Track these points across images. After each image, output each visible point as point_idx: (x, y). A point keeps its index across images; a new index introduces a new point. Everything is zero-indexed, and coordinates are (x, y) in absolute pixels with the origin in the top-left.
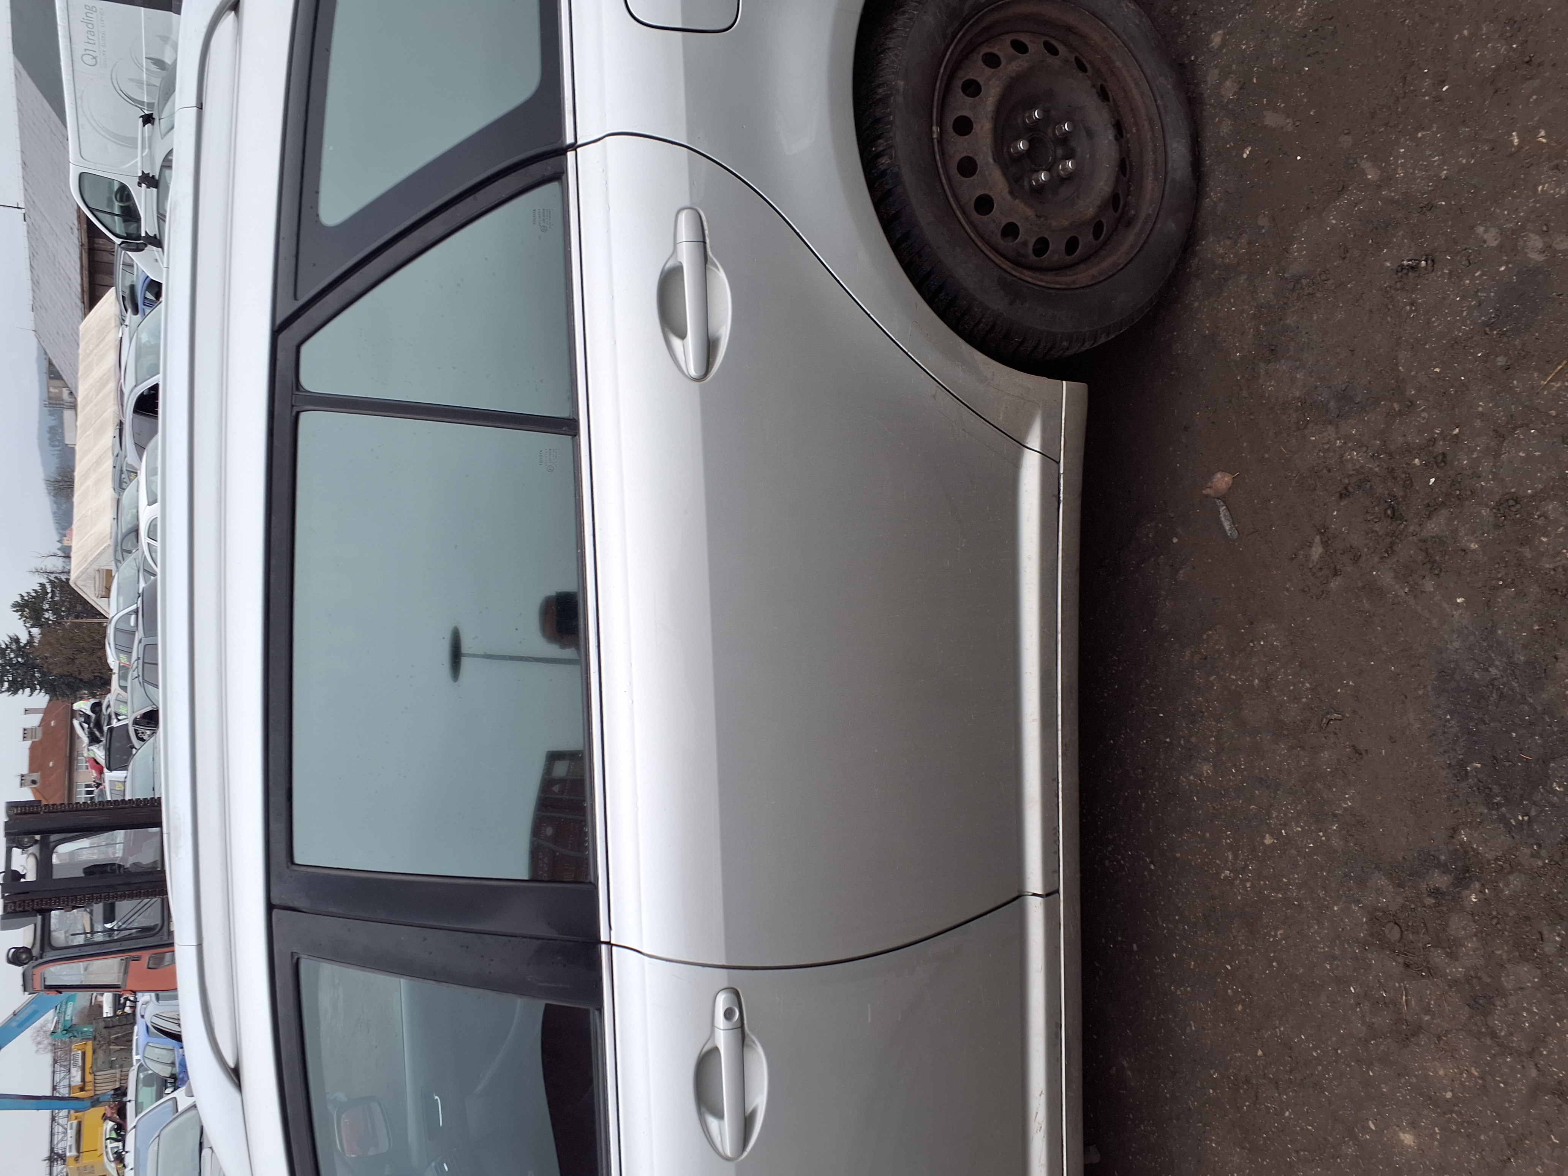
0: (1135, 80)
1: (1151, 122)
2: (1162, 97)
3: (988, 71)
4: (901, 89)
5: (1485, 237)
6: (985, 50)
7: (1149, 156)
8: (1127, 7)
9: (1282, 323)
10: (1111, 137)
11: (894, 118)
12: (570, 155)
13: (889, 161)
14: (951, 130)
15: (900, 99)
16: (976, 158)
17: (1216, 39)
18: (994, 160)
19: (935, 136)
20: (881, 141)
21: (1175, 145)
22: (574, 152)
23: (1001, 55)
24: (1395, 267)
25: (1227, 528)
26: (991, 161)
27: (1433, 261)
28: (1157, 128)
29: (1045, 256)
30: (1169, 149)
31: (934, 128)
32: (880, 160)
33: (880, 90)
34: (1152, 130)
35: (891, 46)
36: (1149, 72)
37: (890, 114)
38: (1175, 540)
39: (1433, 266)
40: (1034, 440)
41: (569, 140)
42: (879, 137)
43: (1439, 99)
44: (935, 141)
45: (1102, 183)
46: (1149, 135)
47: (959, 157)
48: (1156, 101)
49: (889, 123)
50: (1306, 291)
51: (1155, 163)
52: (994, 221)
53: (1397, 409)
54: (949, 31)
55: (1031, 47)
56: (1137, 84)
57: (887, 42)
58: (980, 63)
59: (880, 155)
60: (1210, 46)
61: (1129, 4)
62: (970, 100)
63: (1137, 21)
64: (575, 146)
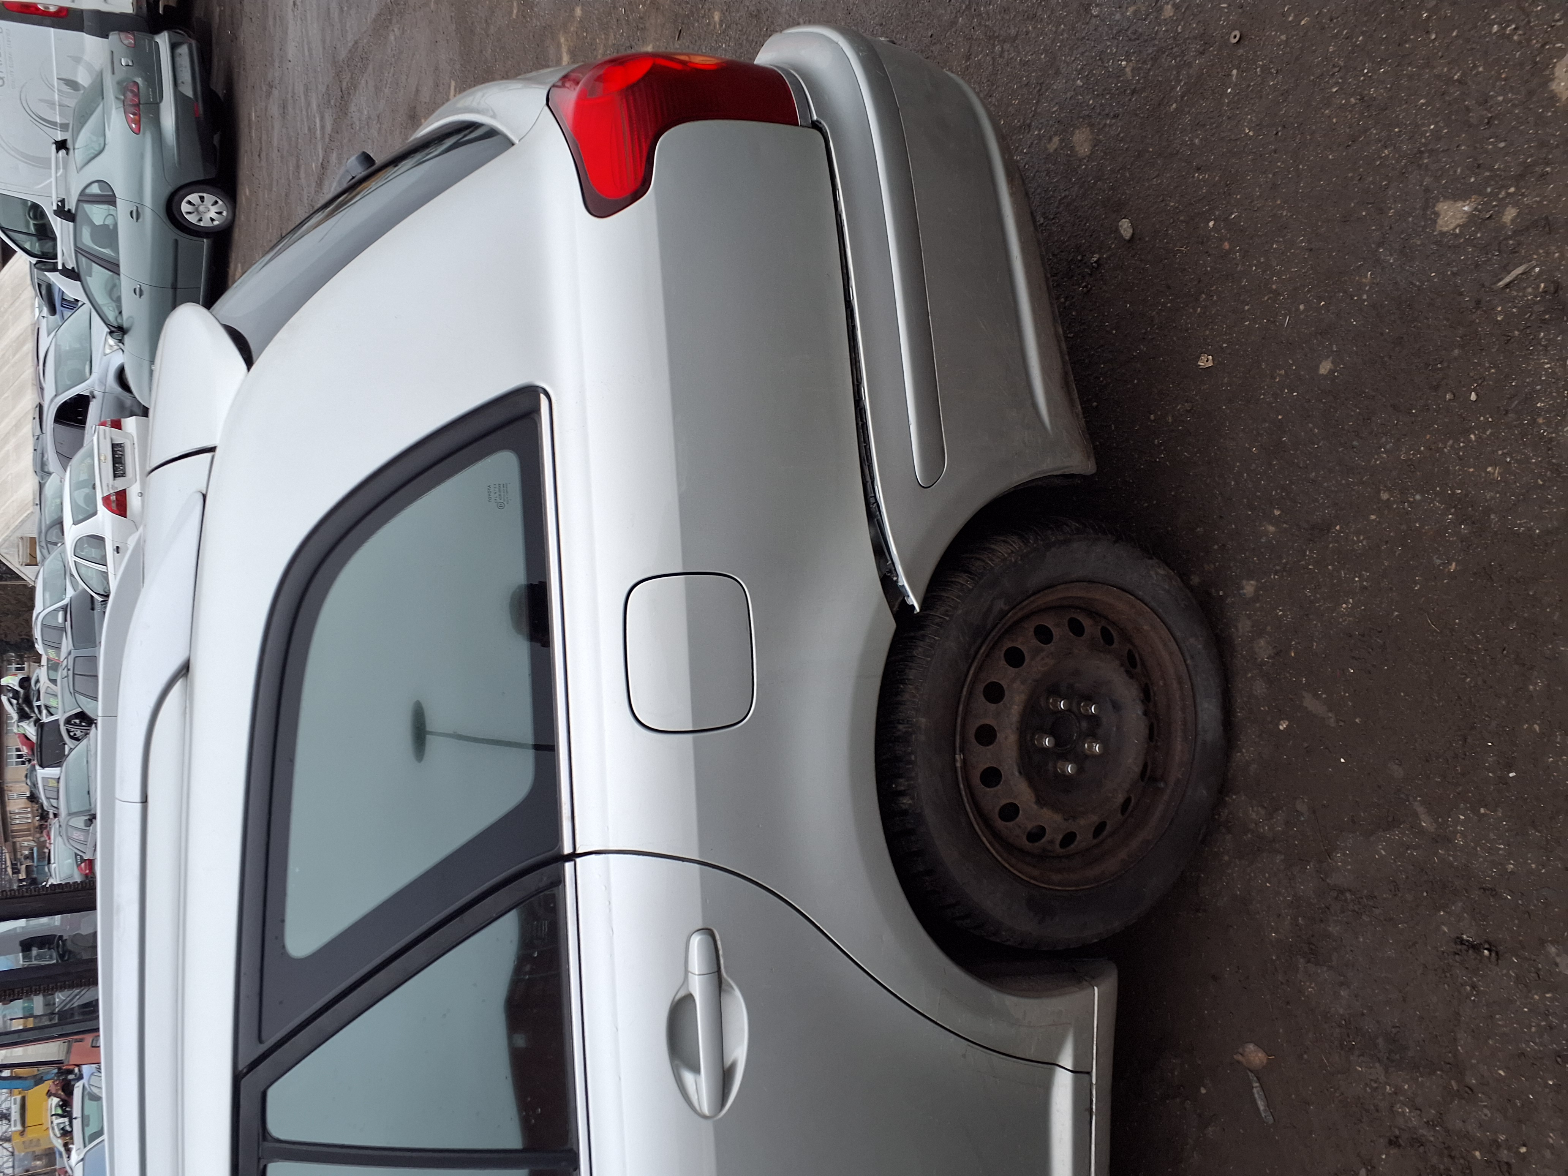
0: (1163, 641)
1: (1180, 682)
2: (1192, 657)
3: (1012, 671)
4: (923, 727)
5: (1558, 960)
6: (1008, 644)
7: (1178, 715)
8: (1157, 573)
9: (1323, 925)
10: (1140, 712)
11: (916, 757)
12: (568, 866)
13: (910, 802)
14: (973, 740)
15: (922, 738)
16: (1000, 768)
17: (1249, 588)
18: (1020, 773)
19: (958, 765)
20: (901, 780)
21: (1206, 705)
22: (572, 863)
23: (1024, 649)
24: (1454, 936)
25: (1262, 1108)
26: (1017, 774)
27: (1497, 953)
28: (1187, 686)
29: (1072, 846)
30: (1199, 709)
31: (957, 757)
32: (901, 799)
33: (901, 727)
34: (1181, 689)
35: (911, 677)
36: (1178, 634)
37: (910, 754)
38: (1203, 1091)
39: (1497, 960)
40: (1066, 1060)
41: (567, 849)
42: (901, 776)
43: (1505, 781)
44: (959, 770)
45: (1130, 761)
46: (1178, 695)
47: (983, 767)
48: (1185, 661)
49: (910, 762)
50: (1351, 907)
51: (1185, 723)
52: (1020, 827)
53: (1455, 1088)
54: (972, 652)
55: (1056, 632)
56: (1165, 645)
57: (907, 671)
58: (1003, 662)
59: (902, 794)
60: (1241, 591)
61: (1159, 570)
62: (992, 707)
63: (1167, 587)
64: (573, 856)
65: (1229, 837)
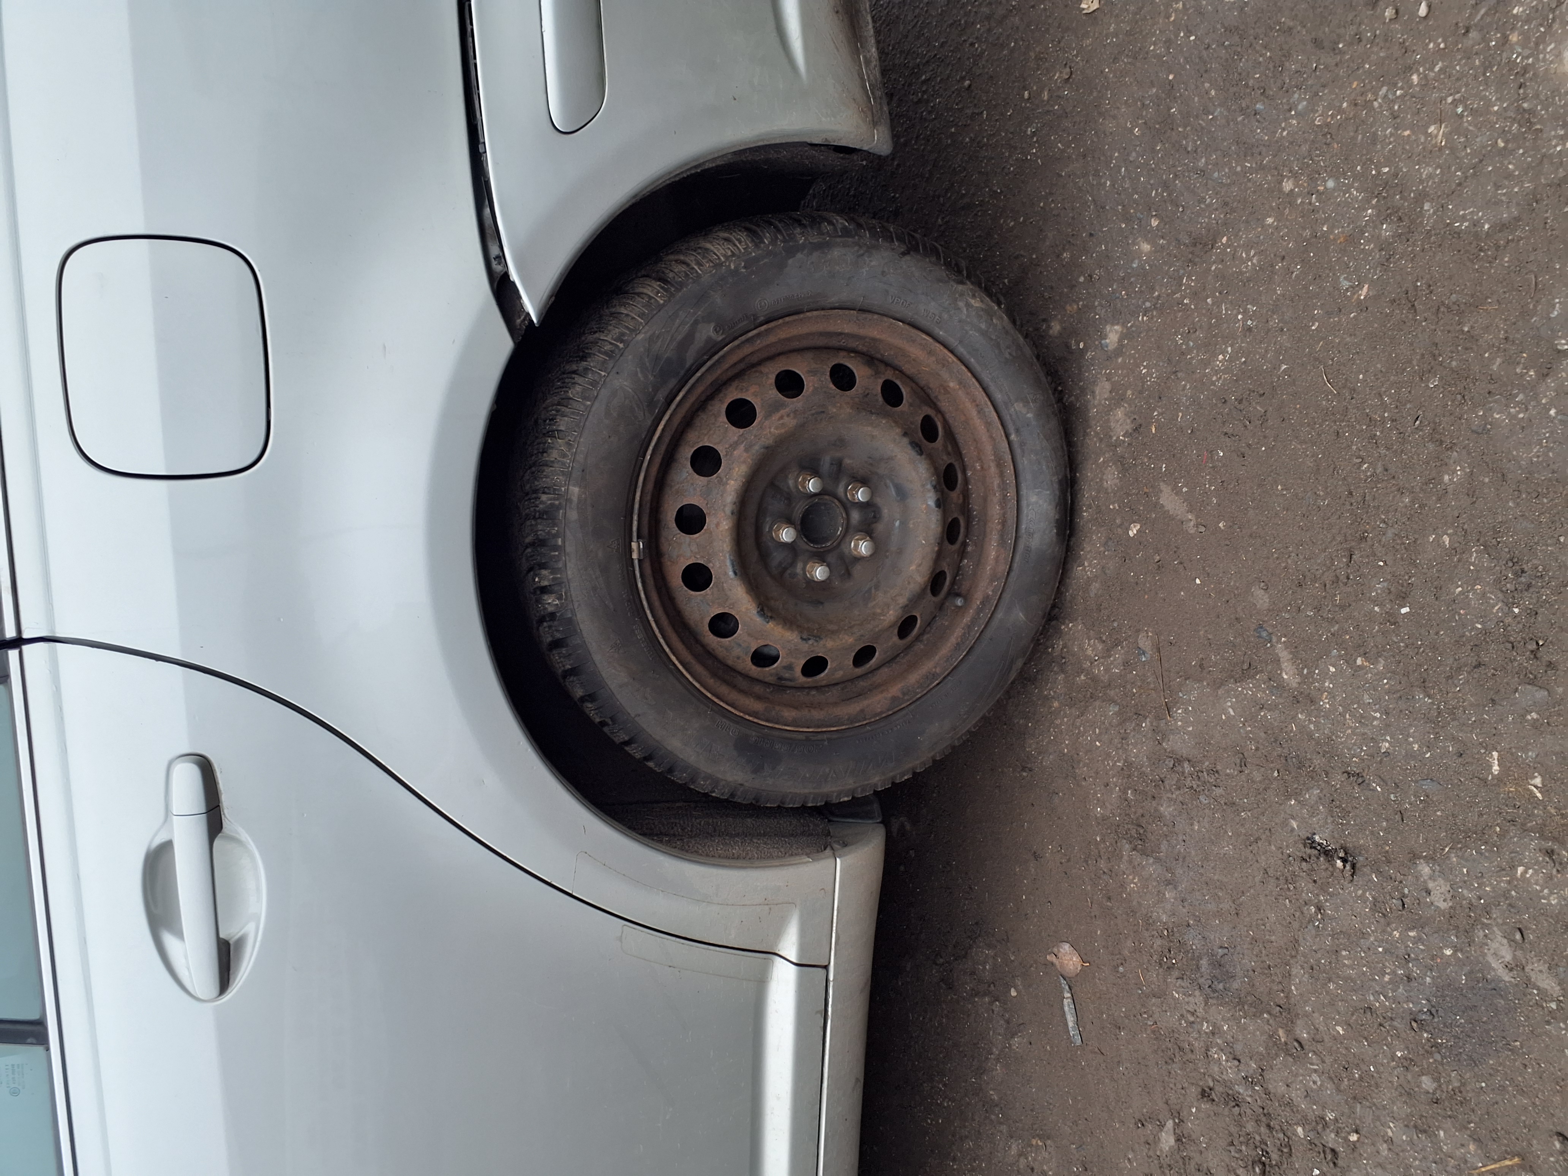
0: (977, 406)
1: (1000, 465)
2: (1017, 431)
3: (734, 433)
4: (575, 499)
5: (1431, 885)
6: (732, 394)
7: (995, 510)
8: (968, 305)
9: (1154, 803)
10: (931, 503)
11: (564, 542)
12: (12, 656)
13: (557, 602)
14: (673, 525)
15: (573, 515)
16: (710, 566)
17: (1113, 336)
18: (735, 573)
19: (635, 556)
20: (544, 572)
21: (1034, 499)
22: (17, 652)
23: (757, 403)
24: (1304, 834)
25: (1071, 1025)
26: (731, 573)
27: (1353, 866)
28: (1010, 471)
29: (822, 675)
30: (1024, 503)
31: (634, 545)
32: (545, 597)
33: (544, 497)
34: (1002, 474)
35: (562, 428)
36: (998, 397)
37: (556, 536)
39: (1352, 875)
40: (790, 946)
41: (9, 635)
42: (543, 566)
43: (1392, 618)
44: (636, 562)
45: (913, 567)
46: (997, 482)
47: (684, 564)
48: (1007, 436)
49: (556, 548)
50: (1188, 782)
51: (1004, 523)
52: (740, 645)
53: (1283, 1040)
54: (661, 396)
55: (810, 383)
56: (980, 411)
57: (558, 418)
58: (723, 418)
59: (544, 590)
60: (1103, 342)
61: (972, 301)
62: (702, 480)
63: (983, 326)
64: (18, 642)
65: (1061, 677)
